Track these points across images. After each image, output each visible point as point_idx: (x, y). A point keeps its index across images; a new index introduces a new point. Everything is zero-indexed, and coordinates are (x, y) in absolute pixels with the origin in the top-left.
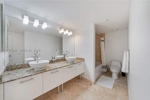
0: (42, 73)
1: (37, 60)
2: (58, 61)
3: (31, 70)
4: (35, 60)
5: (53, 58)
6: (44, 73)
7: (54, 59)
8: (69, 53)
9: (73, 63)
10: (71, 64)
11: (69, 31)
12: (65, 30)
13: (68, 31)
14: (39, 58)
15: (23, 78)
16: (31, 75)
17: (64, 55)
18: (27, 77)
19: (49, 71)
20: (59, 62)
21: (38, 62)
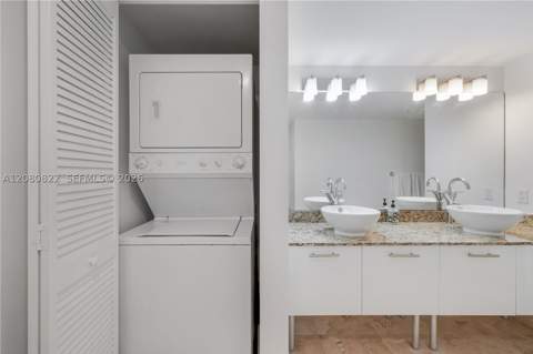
0: (359, 247)
1: (339, 204)
2: (406, 216)
3: (326, 229)
4: (332, 204)
5: (389, 203)
6: (366, 248)
7: (393, 206)
8: (468, 187)
9: (498, 237)
10: (487, 240)
11: (468, 81)
12: (443, 82)
13: (460, 82)
14: (341, 201)
15: (316, 244)
16: (333, 245)
17: (439, 196)
18: (322, 244)
19: (381, 244)
20: (415, 221)
21: (340, 210)
